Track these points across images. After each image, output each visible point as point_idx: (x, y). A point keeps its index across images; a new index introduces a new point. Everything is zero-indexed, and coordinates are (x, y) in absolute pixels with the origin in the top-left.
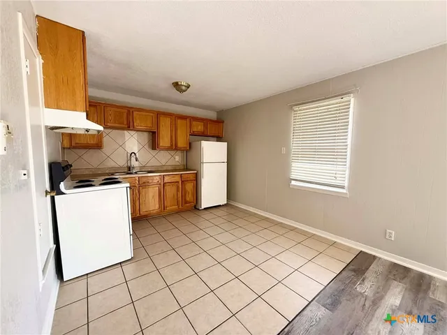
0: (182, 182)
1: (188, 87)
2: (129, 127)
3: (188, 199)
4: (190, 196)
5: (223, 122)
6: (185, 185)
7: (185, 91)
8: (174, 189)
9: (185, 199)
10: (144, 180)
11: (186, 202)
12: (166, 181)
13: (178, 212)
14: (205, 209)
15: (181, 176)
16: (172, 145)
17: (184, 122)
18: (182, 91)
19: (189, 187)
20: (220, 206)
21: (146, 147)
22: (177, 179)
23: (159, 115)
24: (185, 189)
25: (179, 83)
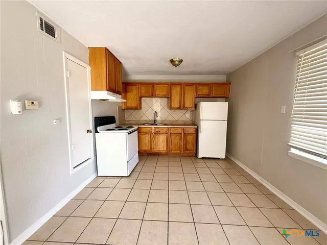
0: (184, 133)
1: (181, 61)
2: (153, 95)
3: (188, 147)
4: (190, 145)
5: (230, 84)
6: (186, 137)
7: (179, 65)
8: (178, 138)
9: (186, 147)
10: (157, 130)
11: (186, 149)
12: (171, 132)
13: (180, 156)
14: (203, 158)
15: (184, 130)
16: (180, 106)
17: (190, 88)
18: (176, 66)
19: (190, 139)
20: (219, 159)
21: (166, 107)
22: (180, 131)
23: (171, 85)
24: (186, 139)
25: (174, 60)
